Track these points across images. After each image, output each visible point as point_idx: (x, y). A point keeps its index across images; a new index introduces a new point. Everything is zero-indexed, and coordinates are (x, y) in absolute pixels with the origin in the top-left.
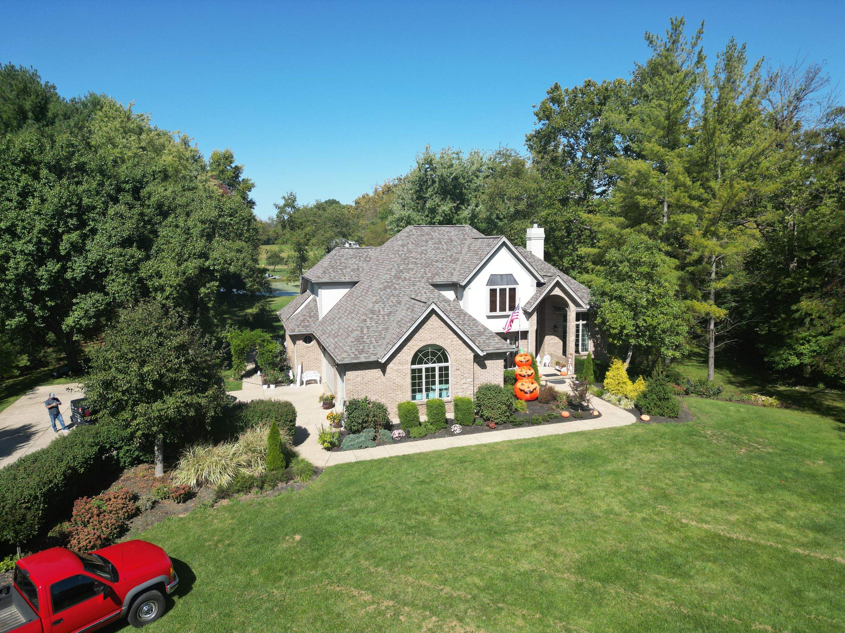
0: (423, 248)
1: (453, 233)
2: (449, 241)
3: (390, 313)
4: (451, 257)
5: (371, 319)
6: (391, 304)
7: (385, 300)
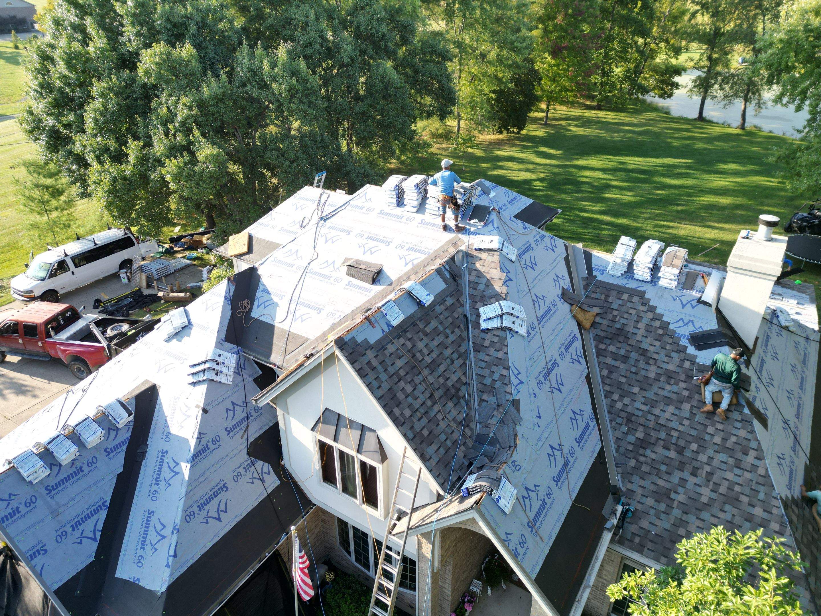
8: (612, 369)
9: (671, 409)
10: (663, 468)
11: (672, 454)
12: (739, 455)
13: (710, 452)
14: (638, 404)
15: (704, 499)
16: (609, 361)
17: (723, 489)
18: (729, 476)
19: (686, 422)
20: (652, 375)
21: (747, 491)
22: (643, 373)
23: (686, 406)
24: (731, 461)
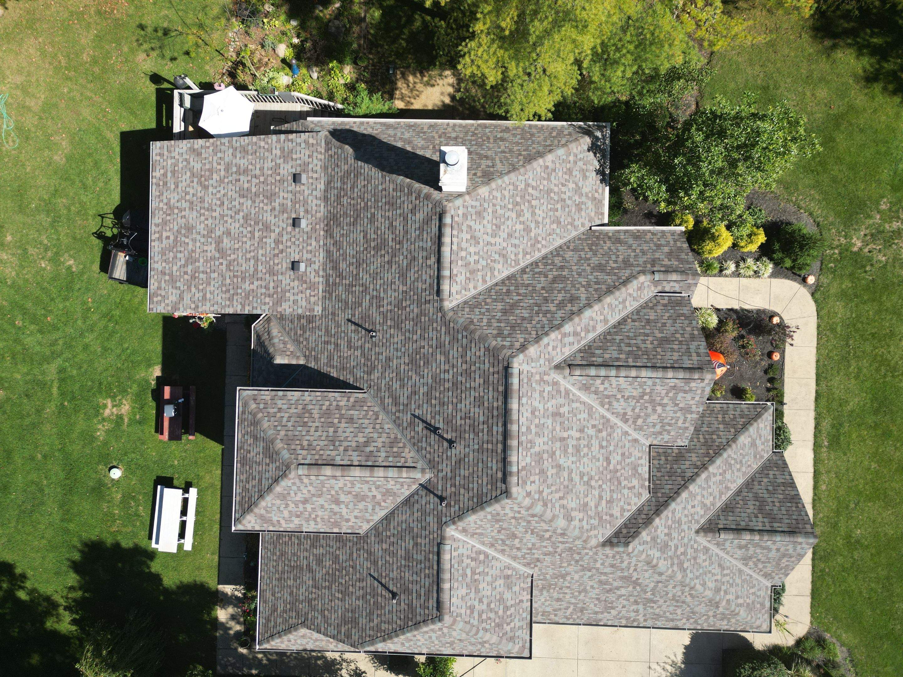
0: (577, 479)
1: (536, 404)
2: (558, 419)
3: (720, 565)
4: (600, 431)
5: (726, 592)
6: (707, 563)
7: (701, 571)
8: (525, 253)
9: (537, 211)
10: (567, 209)
11: (559, 206)
12: (549, 170)
13: (552, 186)
14: (540, 231)
15: (574, 186)
16: (520, 256)
17: (567, 177)
18: (560, 174)
19: (542, 201)
20: (522, 227)
21: (564, 165)
22: (522, 233)
23: (534, 203)
24: (554, 174)
